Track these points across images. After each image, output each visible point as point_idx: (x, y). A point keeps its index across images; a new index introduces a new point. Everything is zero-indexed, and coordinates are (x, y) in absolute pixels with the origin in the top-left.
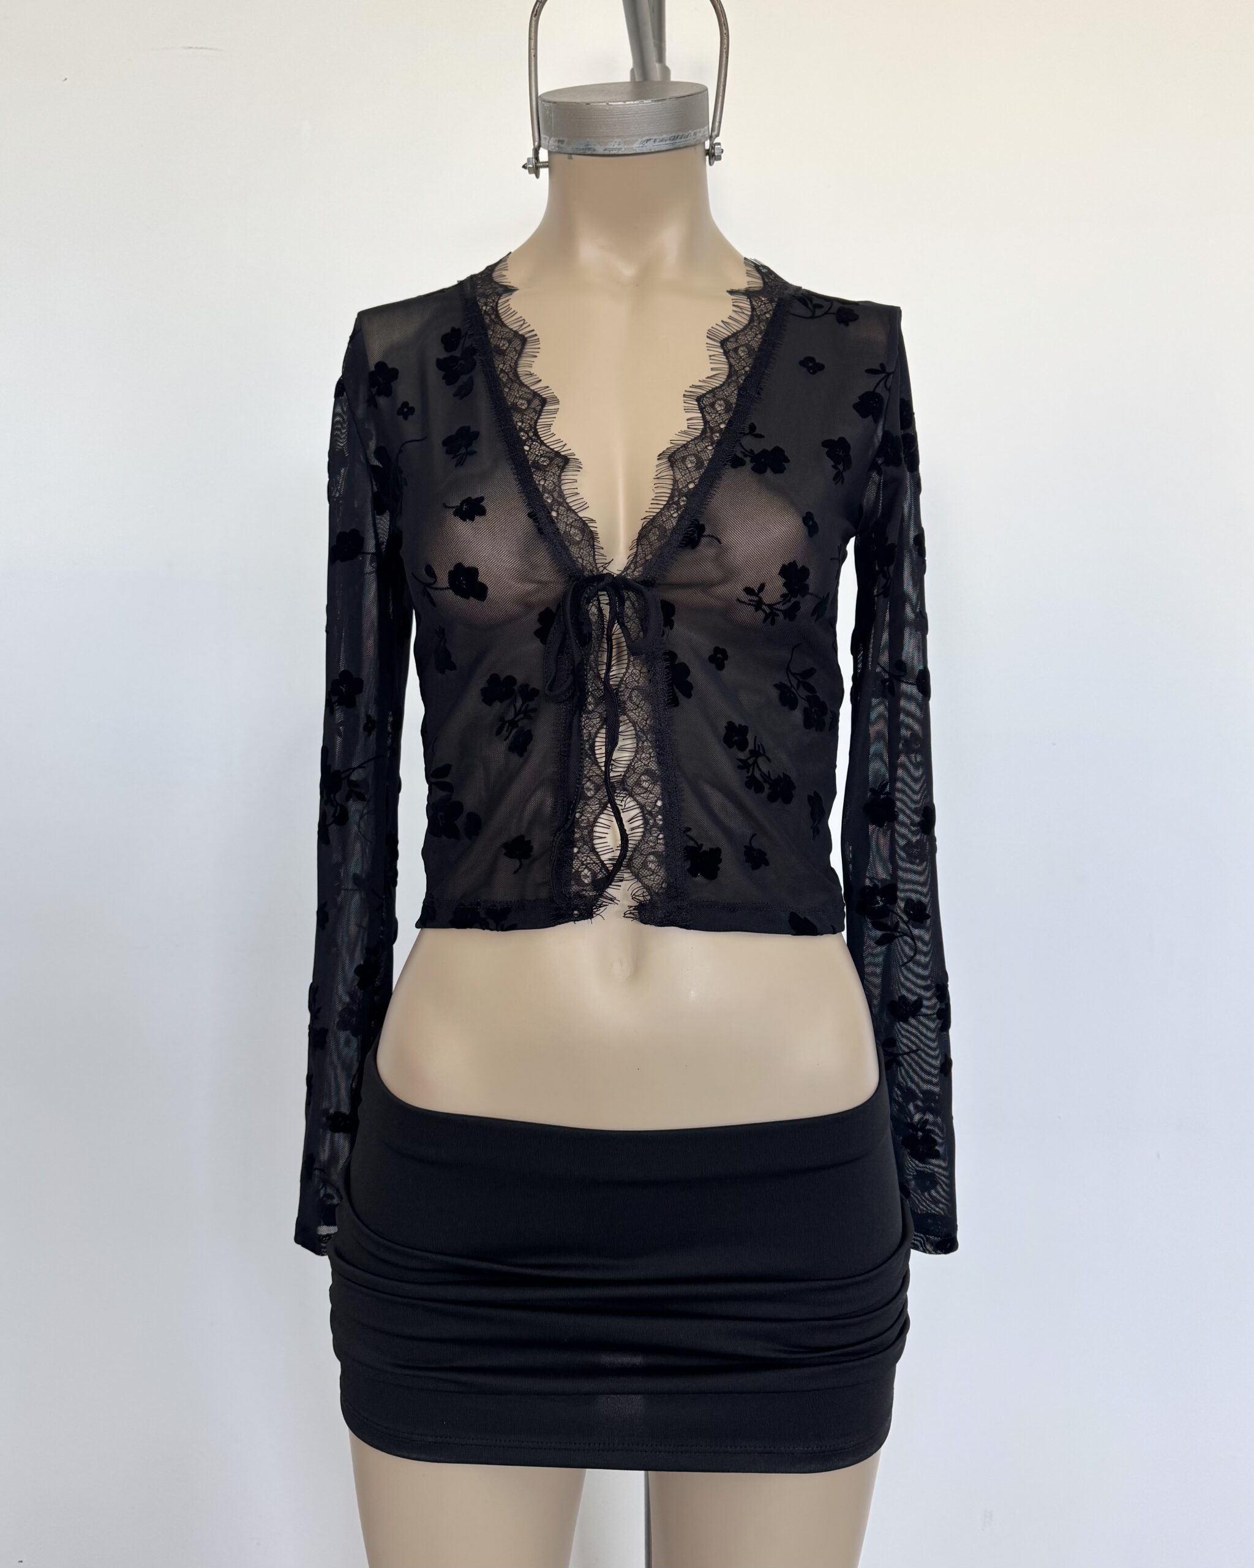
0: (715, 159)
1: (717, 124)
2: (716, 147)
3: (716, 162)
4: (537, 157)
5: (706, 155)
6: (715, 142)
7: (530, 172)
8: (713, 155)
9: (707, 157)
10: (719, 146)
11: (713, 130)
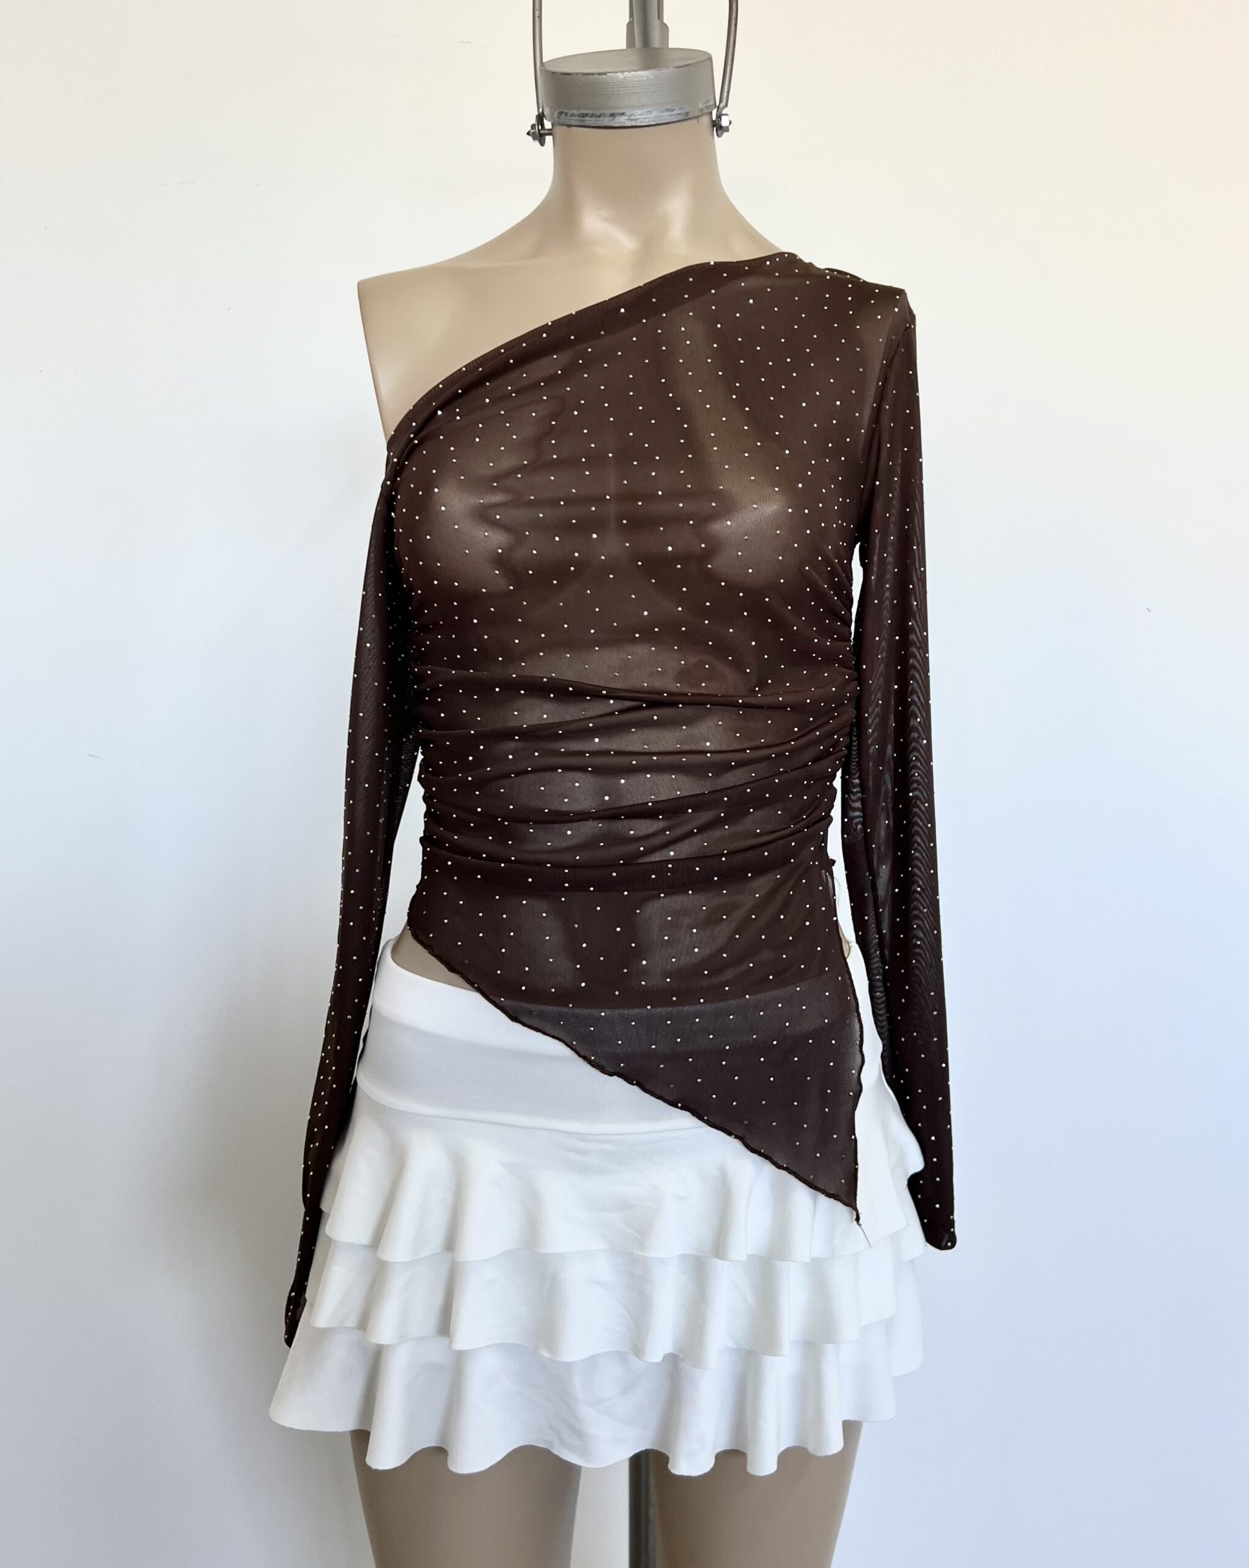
0: (724, 132)
1: (725, 94)
2: (723, 117)
3: (725, 134)
4: (543, 125)
5: (714, 126)
6: (724, 112)
7: (534, 139)
8: (721, 127)
9: (715, 128)
10: (725, 116)
11: (721, 101)
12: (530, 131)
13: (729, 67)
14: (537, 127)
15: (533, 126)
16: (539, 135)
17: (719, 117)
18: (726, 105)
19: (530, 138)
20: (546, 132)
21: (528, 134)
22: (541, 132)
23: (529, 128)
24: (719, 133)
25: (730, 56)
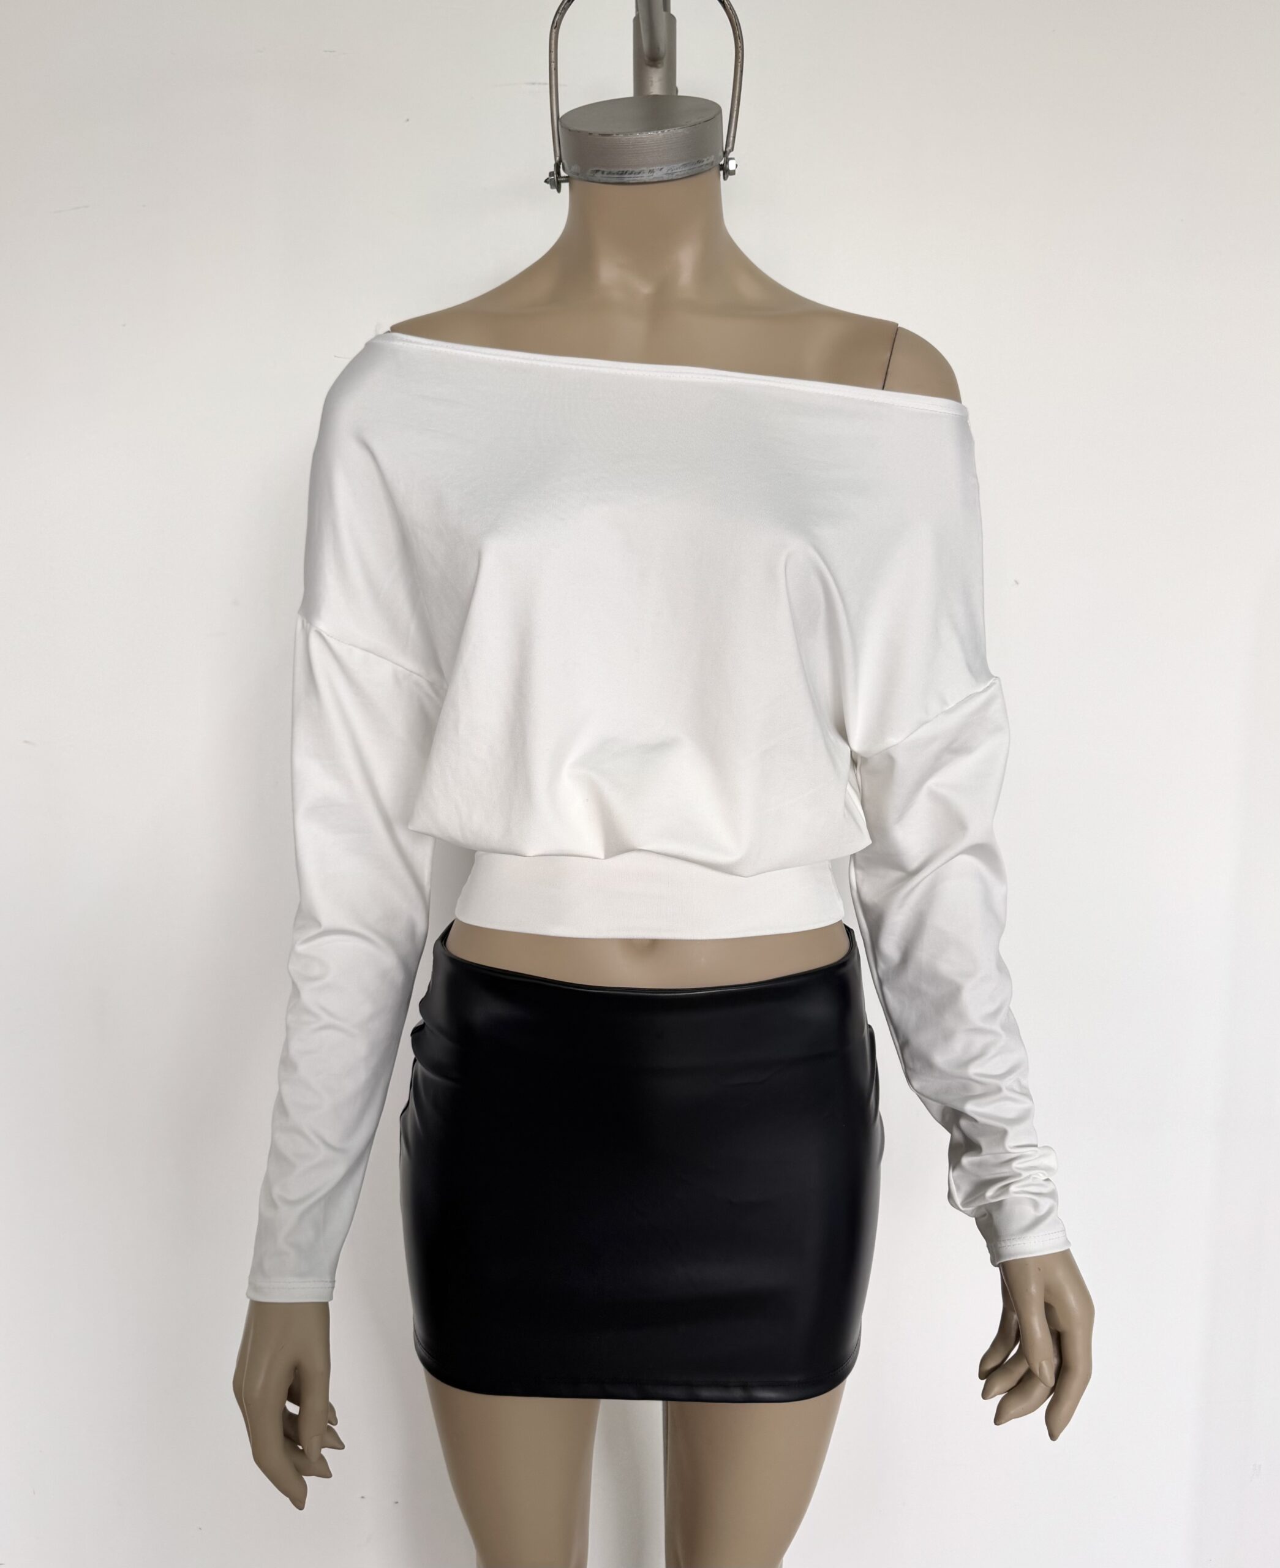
12: (548, 178)
13: (735, 112)
14: (555, 176)
15: (551, 174)
16: (555, 181)
17: (727, 162)
18: (732, 149)
19: (548, 186)
20: (562, 179)
21: (546, 181)
22: (559, 179)
23: (547, 176)
24: (726, 176)
25: (736, 102)
